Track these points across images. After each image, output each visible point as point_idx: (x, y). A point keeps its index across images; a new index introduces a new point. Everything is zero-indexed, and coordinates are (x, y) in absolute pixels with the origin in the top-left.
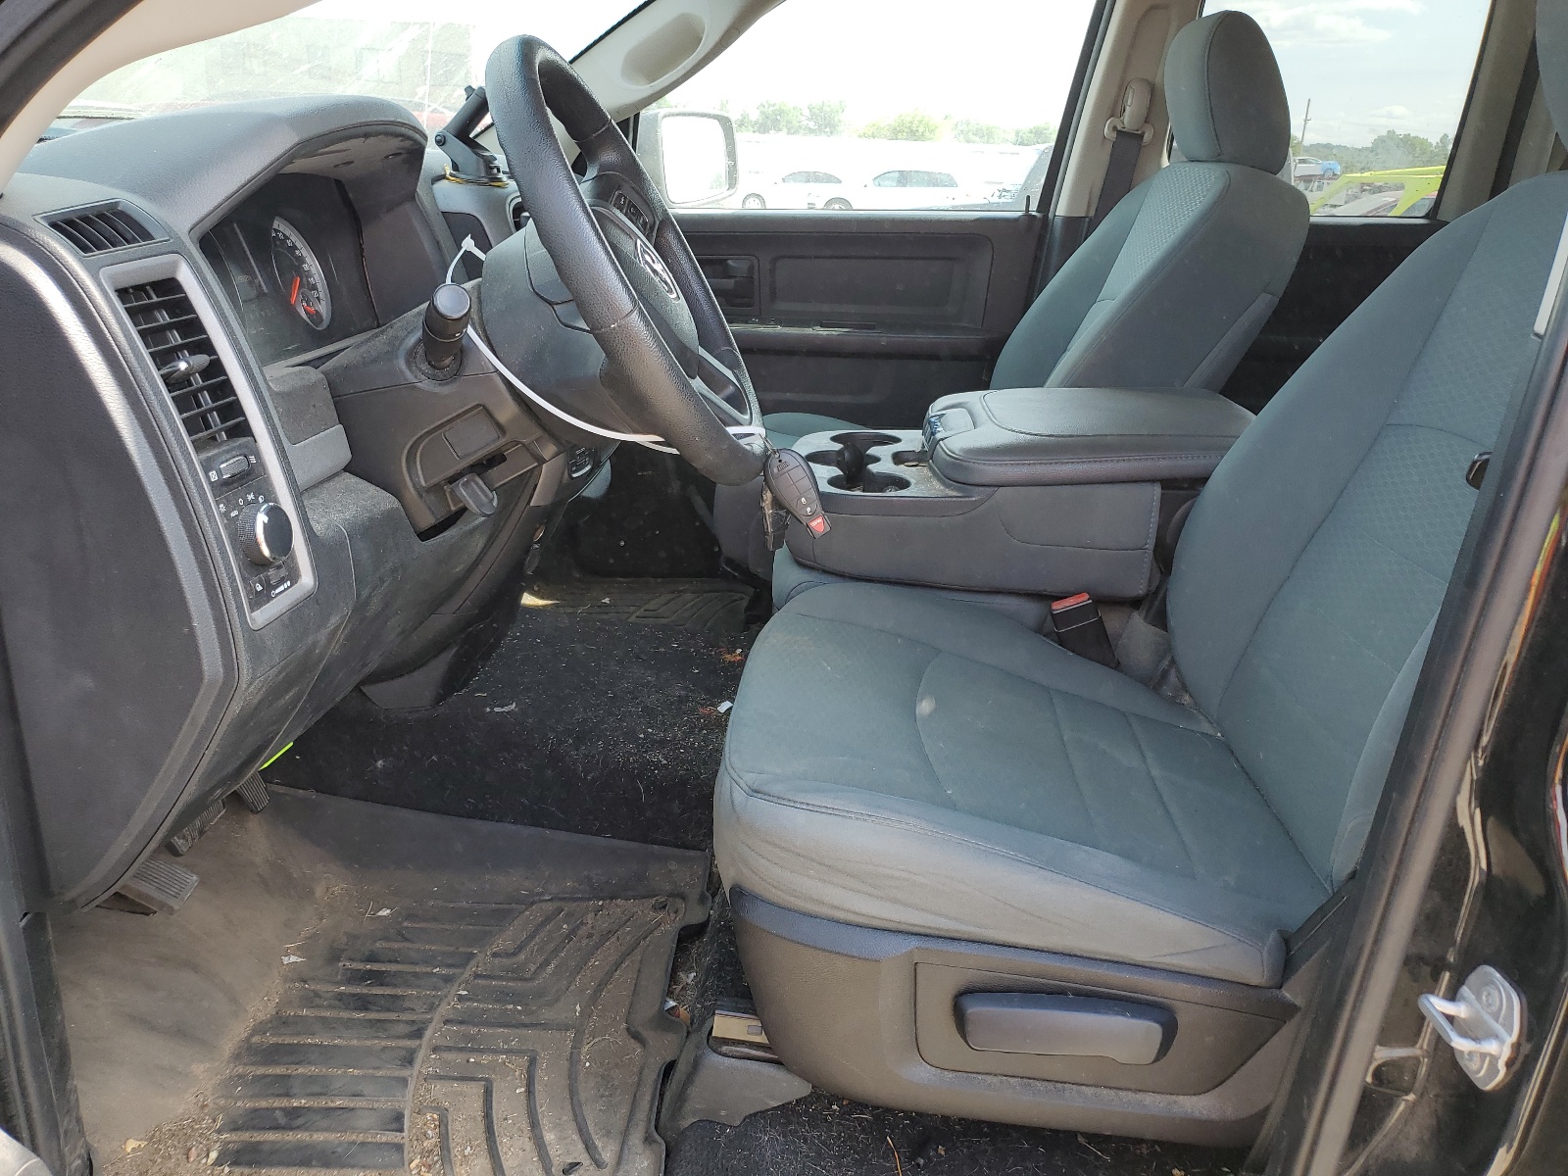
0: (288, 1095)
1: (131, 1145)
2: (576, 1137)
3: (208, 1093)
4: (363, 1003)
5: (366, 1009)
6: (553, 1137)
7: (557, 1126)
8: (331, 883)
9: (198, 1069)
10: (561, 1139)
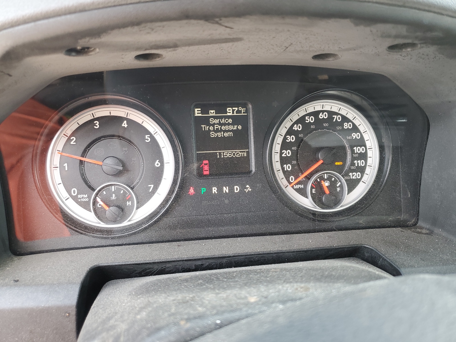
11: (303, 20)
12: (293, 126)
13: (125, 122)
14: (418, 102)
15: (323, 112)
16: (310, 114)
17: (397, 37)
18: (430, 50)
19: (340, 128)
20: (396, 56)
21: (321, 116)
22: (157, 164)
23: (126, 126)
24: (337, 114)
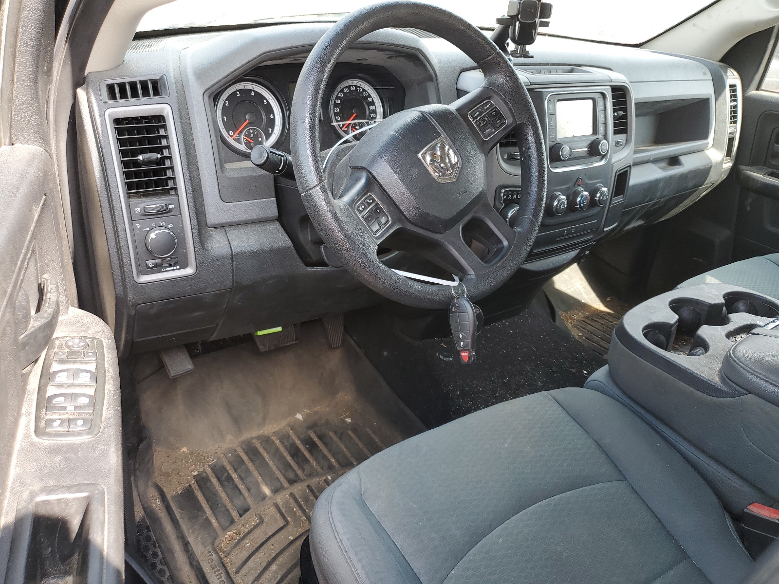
0: (235, 470)
1: (185, 449)
2: (279, 577)
3: (222, 449)
4: (295, 453)
5: (293, 456)
6: (274, 568)
7: (281, 567)
8: (346, 396)
9: (229, 437)
10: (276, 572)
11: (362, 50)
12: (338, 94)
13: (253, 92)
14: (400, 80)
15: (352, 86)
16: (346, 87)
17: (391, 54)
18: (402, 59)
19: (361, 95)
20: (390, 60)
21: (352, 88)
22: (272, 116)
23: (253, 94)
24: (359, 87)
